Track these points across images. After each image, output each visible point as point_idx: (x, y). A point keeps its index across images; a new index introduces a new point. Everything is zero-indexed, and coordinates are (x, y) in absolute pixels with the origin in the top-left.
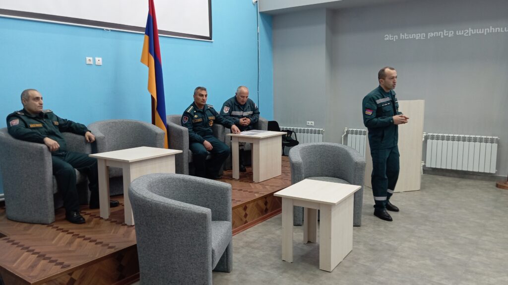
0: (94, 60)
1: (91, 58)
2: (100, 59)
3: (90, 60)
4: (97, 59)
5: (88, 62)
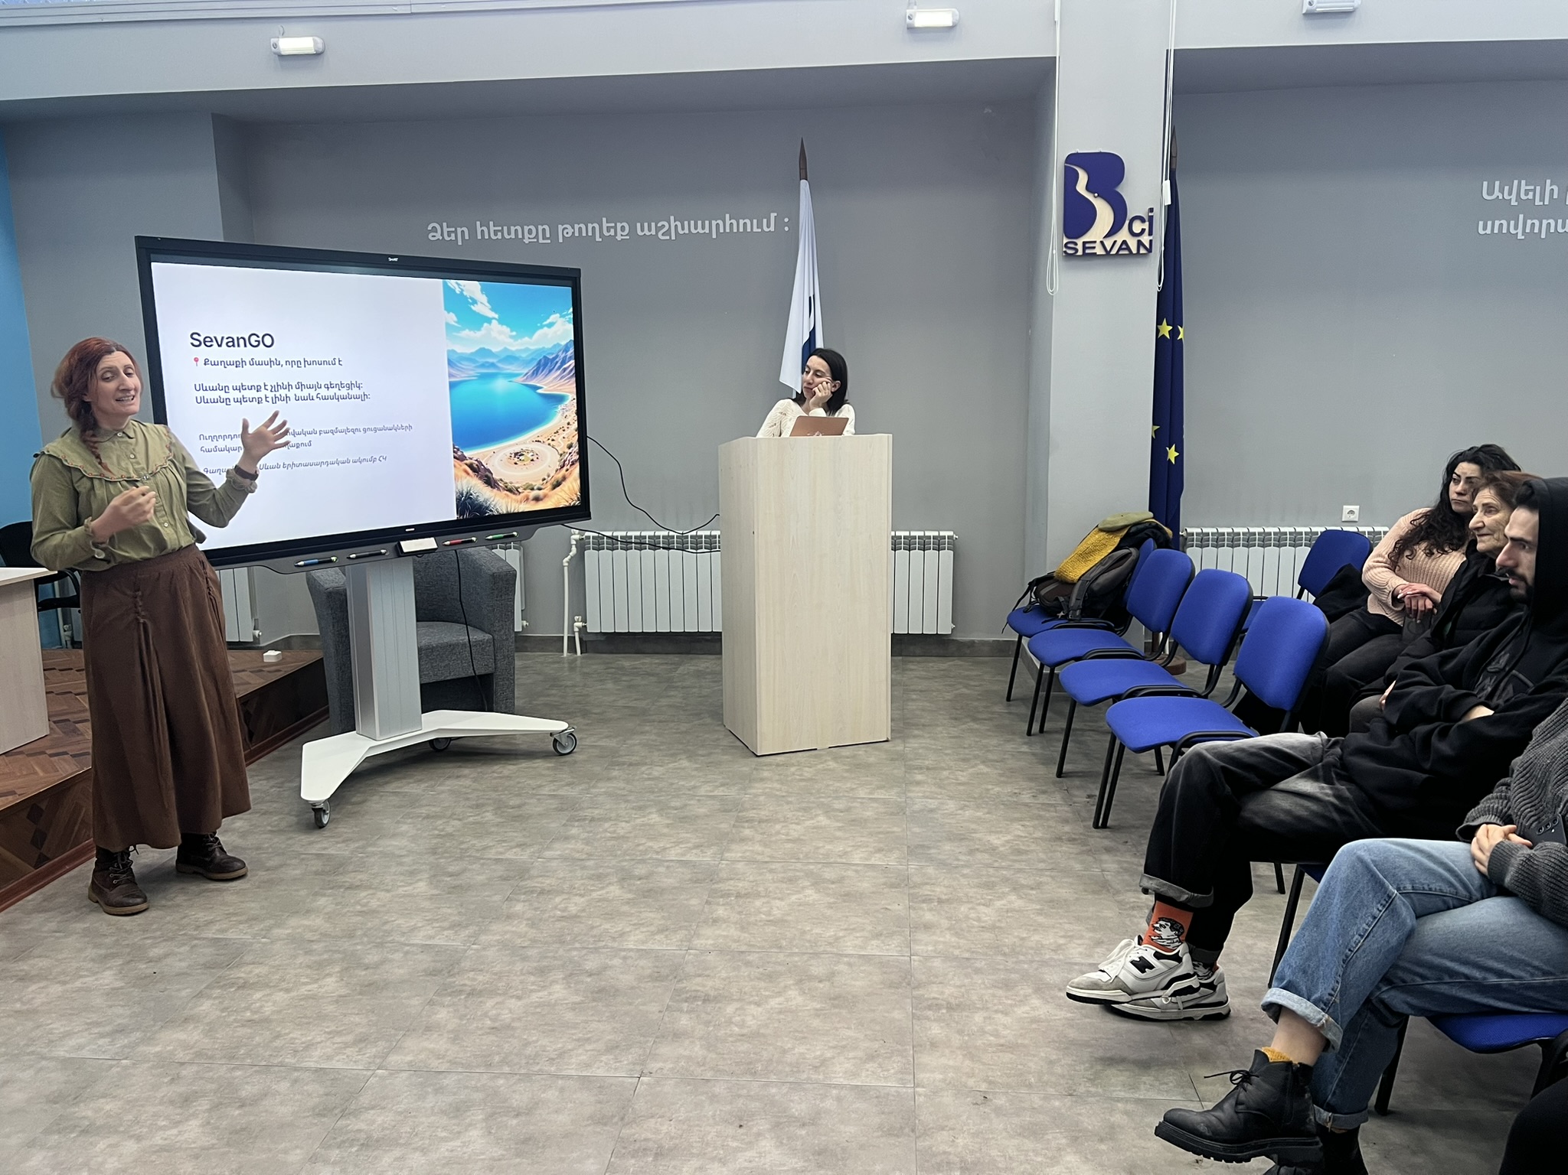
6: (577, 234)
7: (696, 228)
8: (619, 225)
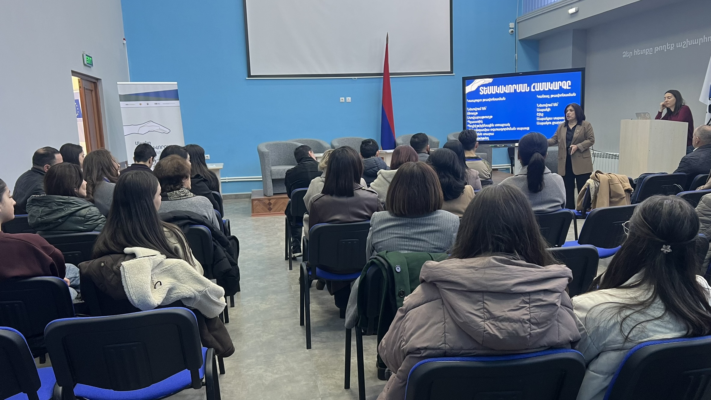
0: (345, 99)
1: (343, 98)
2: (350, 98)
3: (342, 99)
4: (347, 98)
5: (341, 101)
6: (660, 50)
7: (694, 42)
8: (672, 45)
